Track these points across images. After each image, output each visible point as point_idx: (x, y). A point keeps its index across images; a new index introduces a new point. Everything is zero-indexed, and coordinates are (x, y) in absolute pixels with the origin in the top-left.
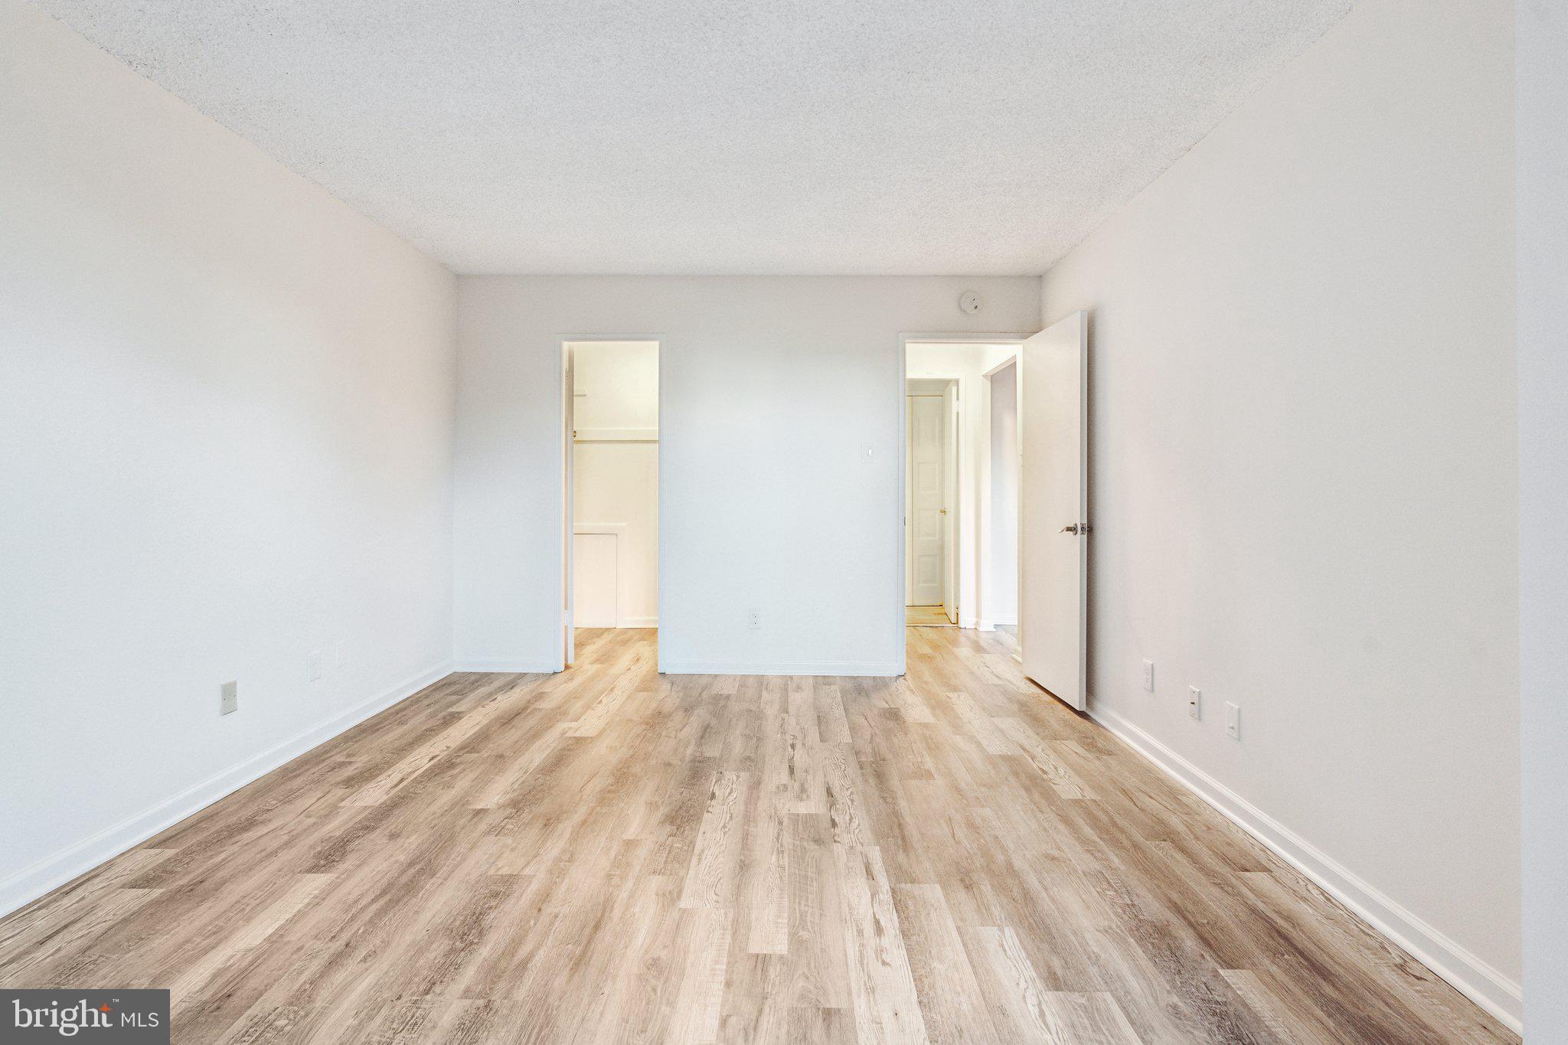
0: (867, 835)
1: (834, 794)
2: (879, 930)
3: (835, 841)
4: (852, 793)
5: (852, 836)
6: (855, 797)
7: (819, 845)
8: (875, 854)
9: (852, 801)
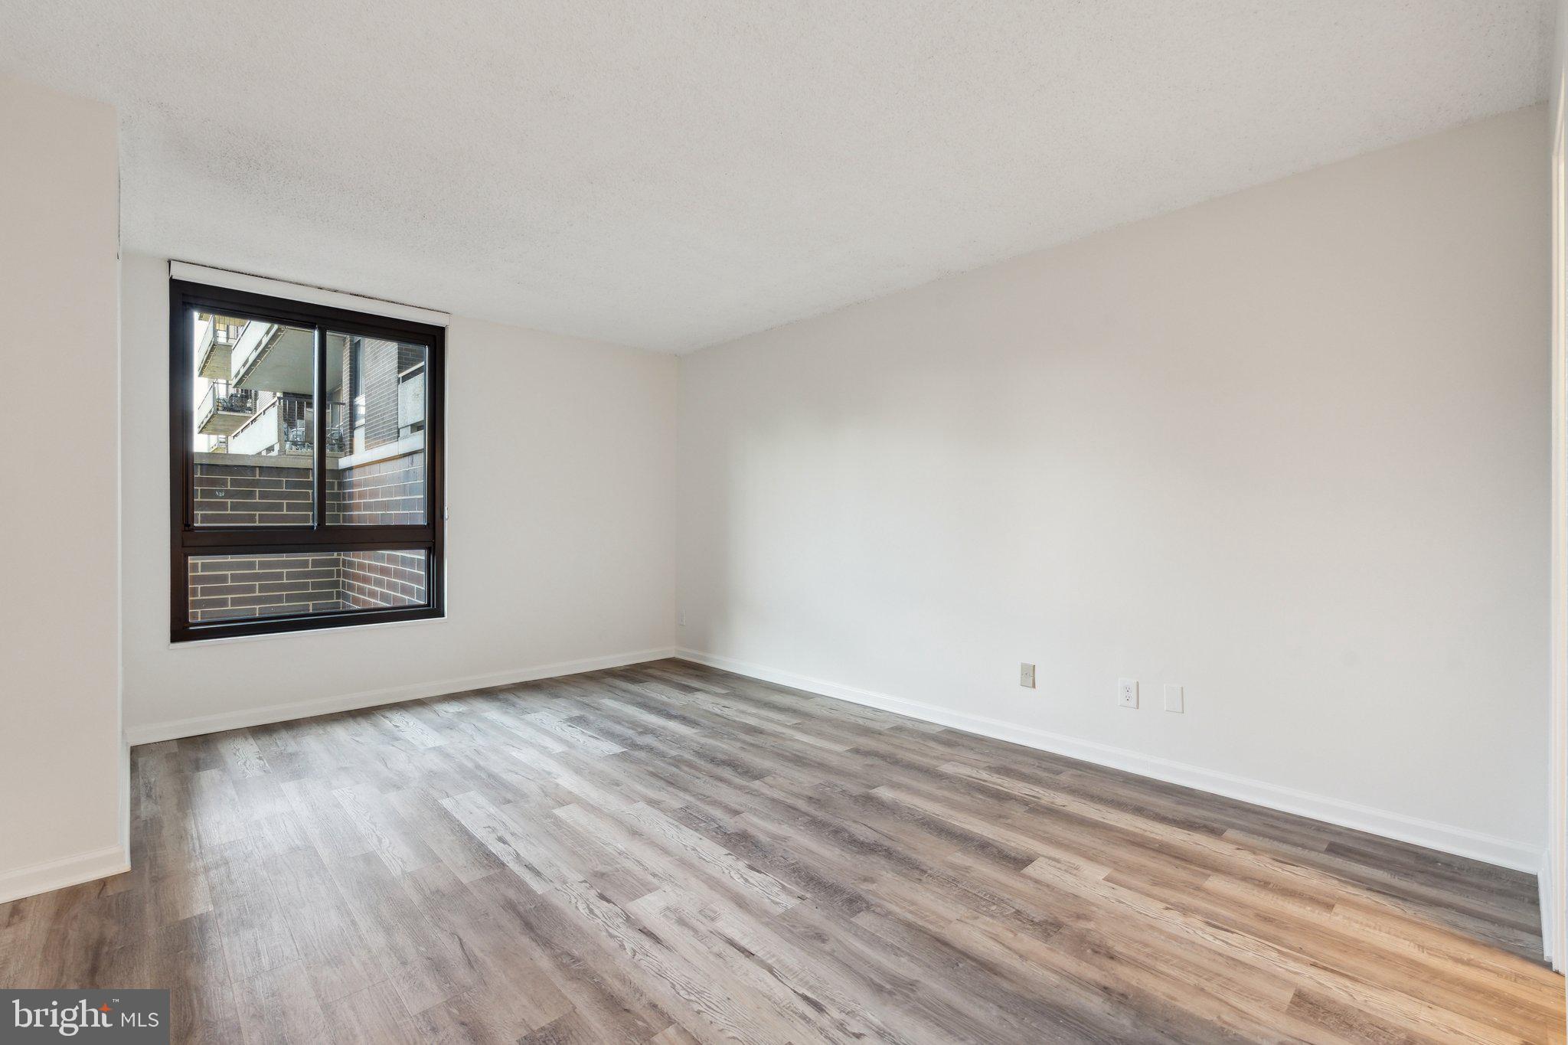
0: (558, 900)
1: (644, 937)
2: (501, 840)
3: (585, 881)
4: (622, 947)
5: (575, 894)
6: (614, 944)
7: (597, 872)
8: (537, 887)
9: (611, 936)
